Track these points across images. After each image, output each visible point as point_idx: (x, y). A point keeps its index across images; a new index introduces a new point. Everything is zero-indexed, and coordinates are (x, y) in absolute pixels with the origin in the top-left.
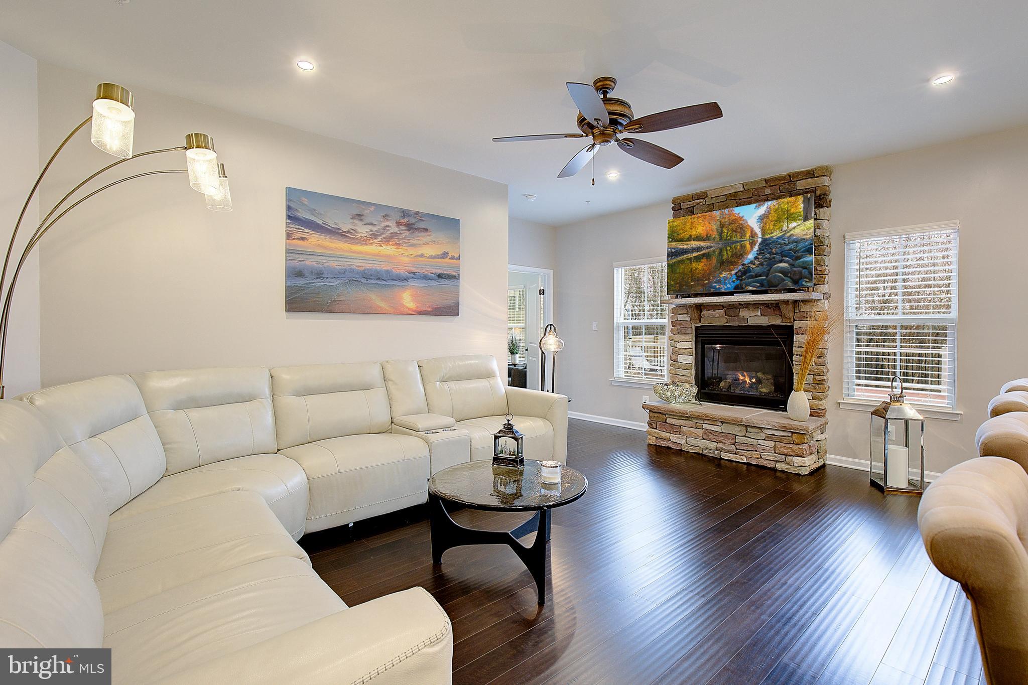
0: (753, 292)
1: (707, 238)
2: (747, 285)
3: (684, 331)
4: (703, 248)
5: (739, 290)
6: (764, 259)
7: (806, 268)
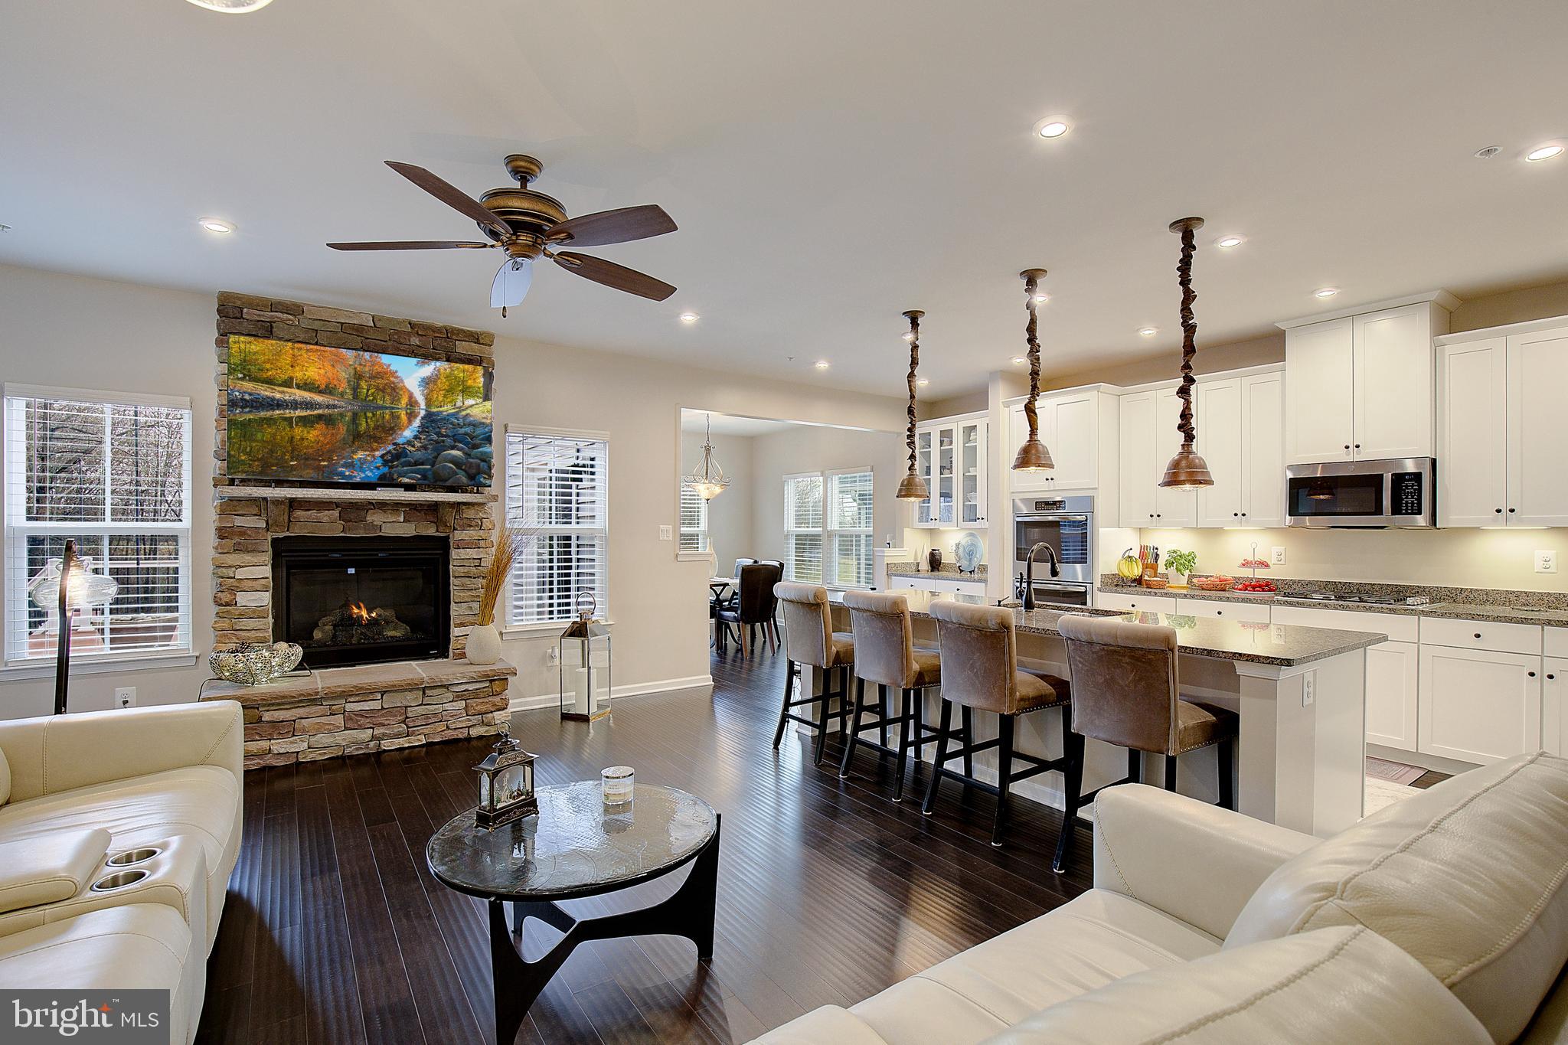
0: (409, 488)
1: (327, 390)
2: (400, 475)
3: (250, 548)
4: (319, 406)
5: (387, 482)
6: (429, 440)
7: (484, 461)
